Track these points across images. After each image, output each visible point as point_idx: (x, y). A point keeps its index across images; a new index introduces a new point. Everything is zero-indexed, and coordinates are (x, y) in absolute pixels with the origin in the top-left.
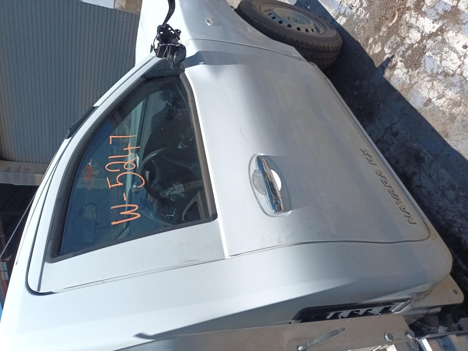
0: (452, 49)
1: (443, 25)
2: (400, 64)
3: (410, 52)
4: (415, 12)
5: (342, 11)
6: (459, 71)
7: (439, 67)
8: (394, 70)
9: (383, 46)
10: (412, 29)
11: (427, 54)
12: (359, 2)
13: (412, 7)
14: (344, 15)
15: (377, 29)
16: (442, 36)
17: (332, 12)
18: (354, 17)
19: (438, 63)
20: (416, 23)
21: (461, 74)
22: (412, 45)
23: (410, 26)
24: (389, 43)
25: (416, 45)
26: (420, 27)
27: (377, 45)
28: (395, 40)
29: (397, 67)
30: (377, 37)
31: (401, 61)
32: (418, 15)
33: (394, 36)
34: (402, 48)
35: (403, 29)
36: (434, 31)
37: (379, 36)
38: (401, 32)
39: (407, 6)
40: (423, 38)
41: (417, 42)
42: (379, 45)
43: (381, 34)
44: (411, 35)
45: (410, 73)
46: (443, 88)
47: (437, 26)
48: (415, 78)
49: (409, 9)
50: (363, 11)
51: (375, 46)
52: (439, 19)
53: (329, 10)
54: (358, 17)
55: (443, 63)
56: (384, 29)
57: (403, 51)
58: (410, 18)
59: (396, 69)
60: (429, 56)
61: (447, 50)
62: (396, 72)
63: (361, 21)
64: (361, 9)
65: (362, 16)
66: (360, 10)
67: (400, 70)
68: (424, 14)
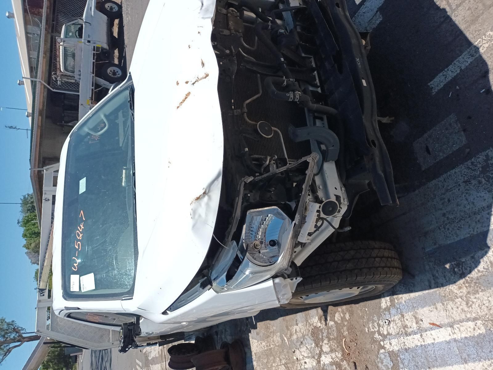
0: (308, 357)
1: (320, 365)
2: (319, 324)
3: (320, 337)
4: (337, 361)
5: (393, 311)
7: (306, 344)
8: (319, 318)
9: (336, 323)
10: (329, 350)
11: (314, 344)
12: (383, 333)
13: (342, 363)
14: (388, 309)
15: (351, 328)
16: (316, 360)
17: (403, 298)
18: (376, 317)
20: (331, 356)
21: (298, 349)
22: (323, 342)
23: (332, 351)
24: (335, 329)
25: (321, 344)
26: (327, 355)
27: (340, 319)
28: (333, 334)
29: (319, 321)
30: (346, 323)
31: (320, 327)
32: (334, 361)
33: (335, 335)
34: (325, 335)
35: (334, 346)
36: (321, 359)
37: (344, 325)
38: (334, 342)
39: (345, 361)
40: (322, 350)
42: (339, 320)
43: (345, 328)
44: (327, 346)
45: (312, 326)
46: (298, 336)
47: (322, 363)
48: (309, 327)
49: (342, 360)
50: (373, 329)
51: (341, 316)
52: (324, 367)
53: (410, 296)
54: (373, 322)
55: (305, 347)
56: (346, 333)
57: (323, 333)
58: (336, 355)
59: (319, 320)
60: (312, 344)
61: (309, 355)
62: (317, 318)
63: (368, 320)
64: (376, 330)
65: (370, 325)
66: (376, 328)
67: (316, 322)
68: (332, 364)
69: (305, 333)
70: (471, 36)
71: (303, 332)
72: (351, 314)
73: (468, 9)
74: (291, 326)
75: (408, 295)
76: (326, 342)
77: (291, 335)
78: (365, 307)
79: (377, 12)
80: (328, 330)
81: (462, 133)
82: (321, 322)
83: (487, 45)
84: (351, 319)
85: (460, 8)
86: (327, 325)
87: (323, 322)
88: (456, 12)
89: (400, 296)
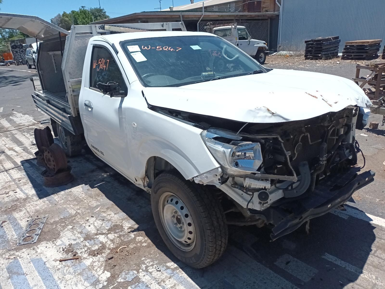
0: (95, 227)
1: (94, 236)
2: (126, 228)
3: (117, 231)
4: (106, 246)
5: (169, 271)
6: (97, 220)
7: (105, 223)
8: (130, 227)
9: (135, 238)
10: (111, 239)
11: (108, 228)
12: (149, 269)
13: (107, 249)
14: (168, 268)
15: (137, 249)
16: (97, 233)
17: (183, 275)
18: (157, 262)
19: (104, 224)
20: (108, 241)
21: (96, 219)
22: (114, 233)
23: (112, 241)
24: (130, 239)
25: (112, 232)
26: (106, 238)
27: (140, 240)
28: (125, 239)
29: (128, 227)
30: (139, 245)
31: (124, 229)
32: (105, 244)
33: (125, 240)
34: (121, 233)
35: (117, 241)
36: (100, 235)
37: (136, 244)
38: (119, 240)
39: (110, 251)
40: (107, 234)
41: (111, 233)
42: (138, 240)
43: (135, 245)
44: (113, 237)
45: (121, 224)
46: (107, 217)
47: (98, 236)
48: (119, 222)
49: (109, 249)
50: (147, 262)
51: (142, 240)
52: (95, 238)
53: (188, 278)
54: (153, 261)
55: (102, 223)
56: (131, 246)
57: (121, 232)
58: (110, 244)
60: (107, 227)
61: (98, 227)
62: (130, 225)
63: (151, 258)
64: (148, 264)
65: (148, 260)
66: (149, 264)
67: (127, 226)
68: (101, 243)
69: (113, 220)
70: (366, 268)
71: (112, 219)
72: (148, 246)
73: (379, 262)
74: (111, 210)
75: (187, 277)
76: (116, 235)
77: (104, 212)
78: (159, 254)
79: (348, 215)
80: (126, 235)
81: (310, 278)
82: (128, 229)
83: (366, 277)
84: (144, 247)
85: (377, 258)
86: (129, 233)
87: (129, 230)
88: (373, 256)
89: (183, 272)
